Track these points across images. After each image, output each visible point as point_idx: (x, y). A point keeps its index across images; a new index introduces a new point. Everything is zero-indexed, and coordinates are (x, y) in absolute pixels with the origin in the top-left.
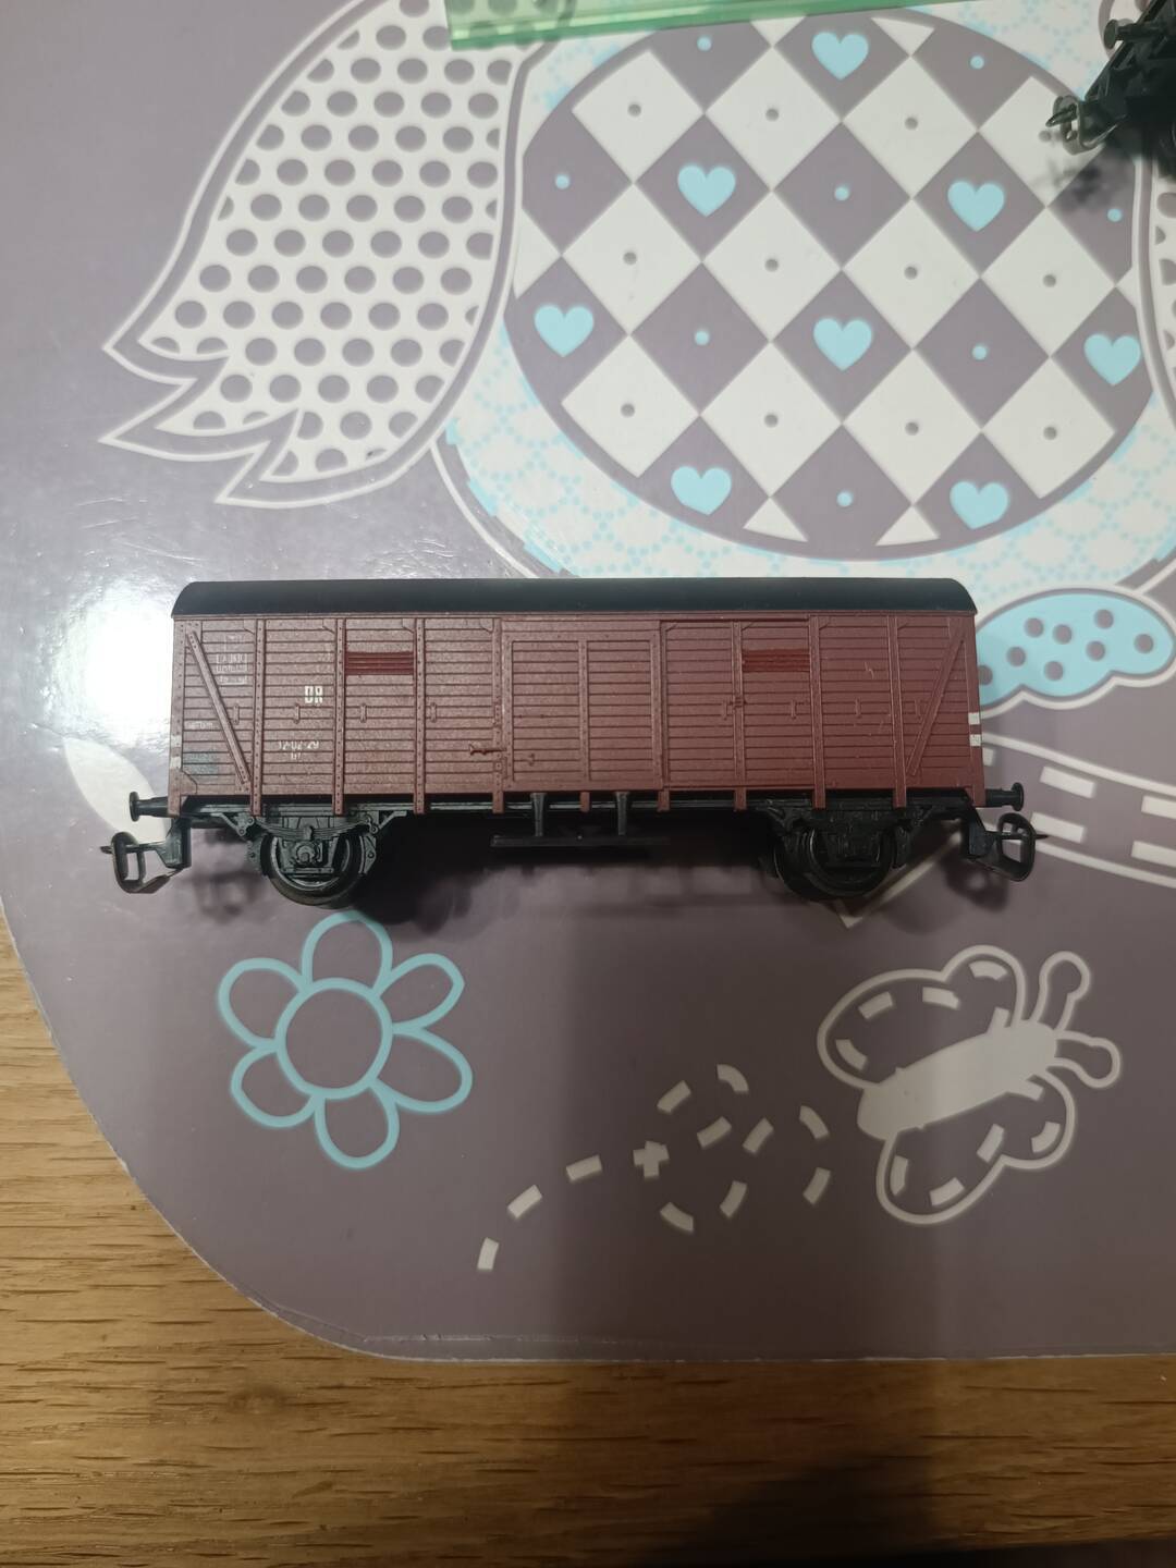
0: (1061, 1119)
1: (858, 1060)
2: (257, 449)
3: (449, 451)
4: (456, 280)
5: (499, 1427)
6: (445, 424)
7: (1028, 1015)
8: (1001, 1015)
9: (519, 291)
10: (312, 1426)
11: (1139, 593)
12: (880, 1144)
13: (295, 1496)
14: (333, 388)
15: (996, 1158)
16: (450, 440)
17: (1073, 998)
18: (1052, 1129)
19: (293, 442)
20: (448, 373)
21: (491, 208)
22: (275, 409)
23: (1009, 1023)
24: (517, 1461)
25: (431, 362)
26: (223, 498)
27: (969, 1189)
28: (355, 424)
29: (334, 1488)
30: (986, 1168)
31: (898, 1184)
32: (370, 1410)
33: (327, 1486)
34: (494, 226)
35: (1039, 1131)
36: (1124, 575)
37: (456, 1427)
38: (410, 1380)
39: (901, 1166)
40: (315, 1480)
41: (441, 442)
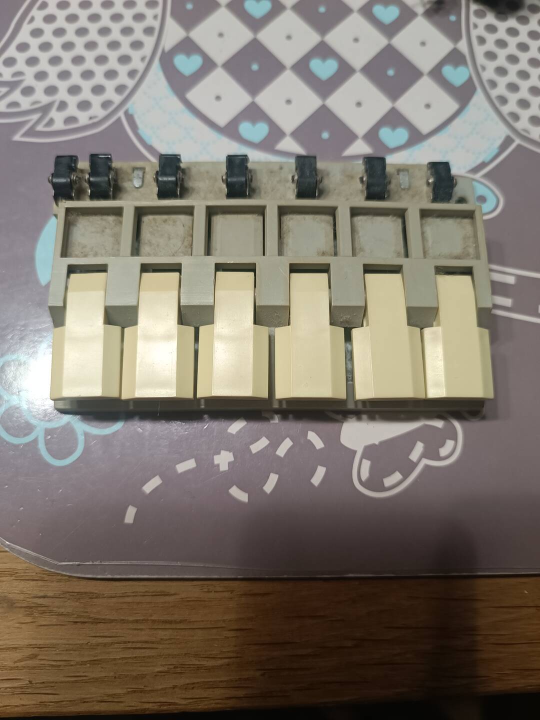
0: (455, 438)
2: (35, 117)
3: (130, 117)
4: (137, 45)
6: (129, 105)
9: (167, 48)
11: (478, 176)
12: (354, 452)
13: (15, 662)
14: (74, 90)
15: (419, 460)
16: (130, 112)
18: (450, 444)
19: (54, 114)
20: (131, 83)
21: (155, 17)
22: (45, 99)
24: (146, 642)
25: (123, 78)
26: (17, 138)
27: (405, 477)
28: (84, 105)
29: (39, 657)
30: (414, 465)
31: (365, 475)
32: (62, 610)
33: (34, 657)
34: (156, 24)
35: (443, 445)
36: (469, 168)
37: (111, 621)
38: (86, 593)
39: (366, 464)
41: (126, 113)
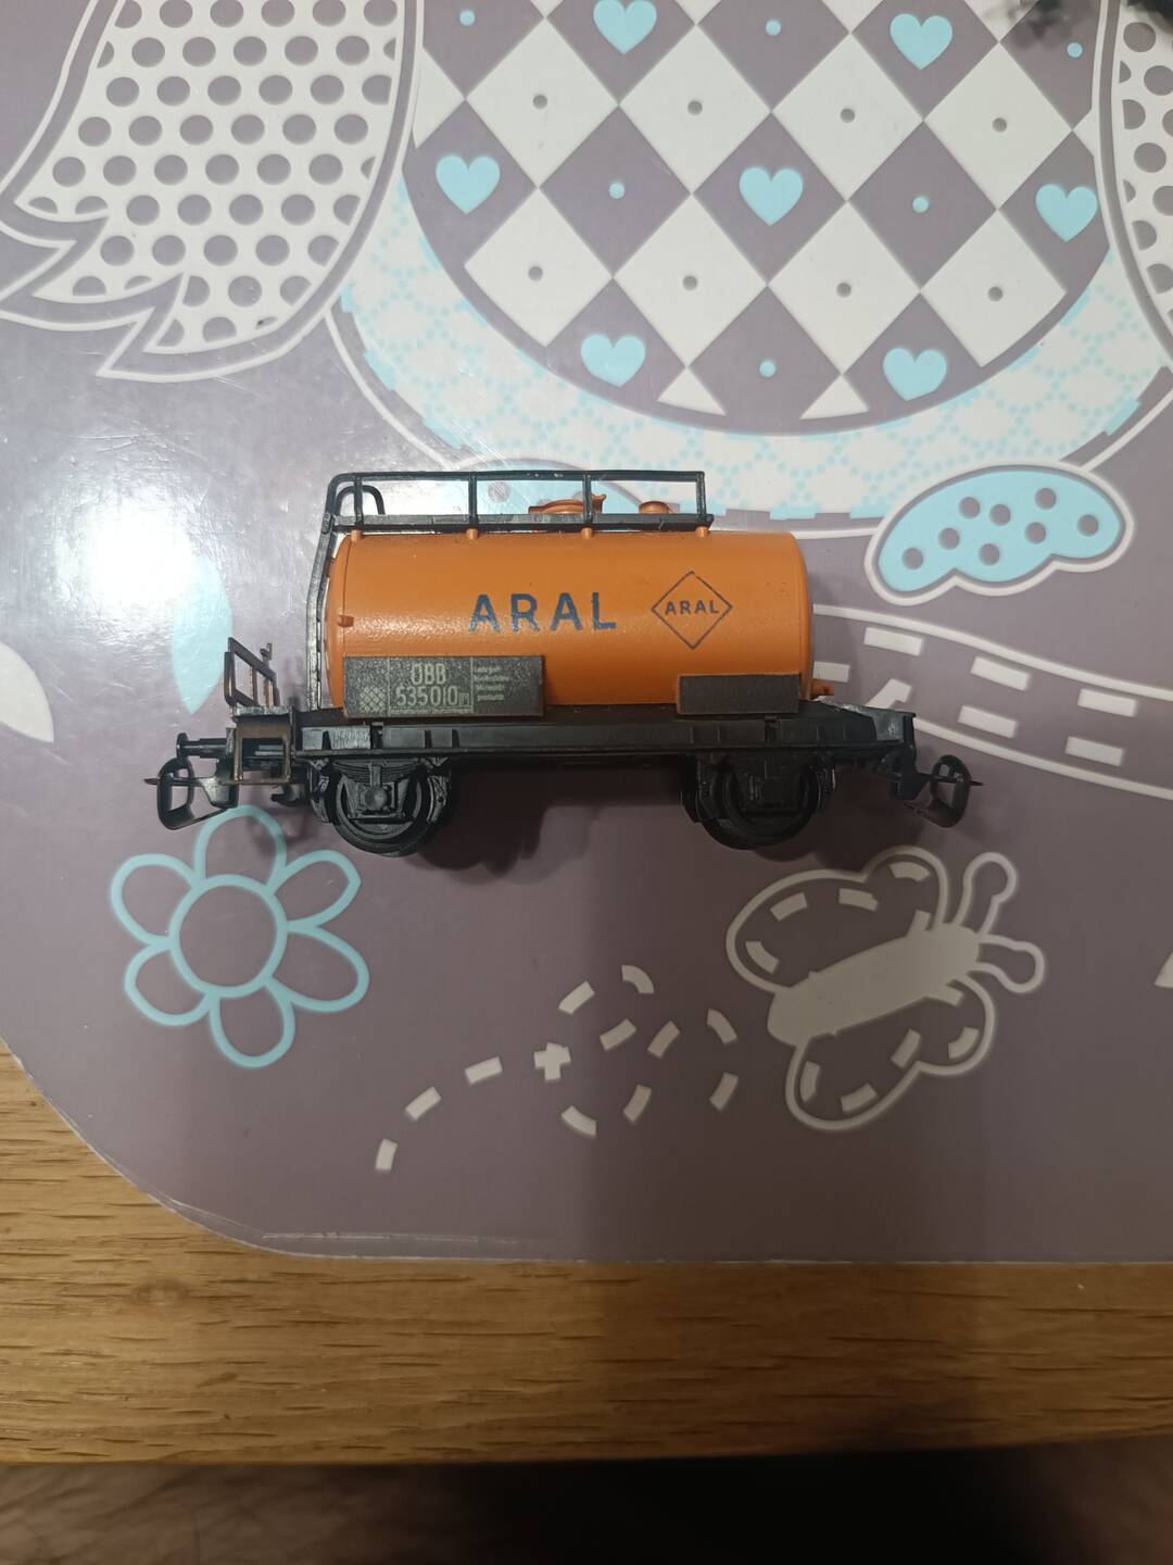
0: (980, 1025)
1: (770, 963)
2: (142, 317)
3: (344, 319)
4: (351, 128)
5: (403, 1322)
6: (341, 289)
7: (949, 919)
8: (922, 917)
9: (418, 141)
10: (215, 1318)
11: (1086, 470)
12: (791, 1050)
13: (200, 1386)
14: (220, 250)
15: (911, 1064)
16: (345, 307)
17: (998, 901)
18: (970, 1035)
19: (179, 310)
20: (343, 233)
21: (389, 48)
22: (159, 273)
23: (930, 927)
24: (421, 1355)
25: (324, 221)
26: (105, 371)
27: (882, 1095)
28: (245, 290)
29: (240, 1378)
30: (900, 1073)
31: (809, 1090)
32: (274, 1304)
33: (229, 1377)
34: (393, 68)
35: (956, 1037)
36: (1070, 450)
37: (358, 1321)
38: (313, 1275)
39: (813, 1071)
40: (219, 1371)
41: (336, 309)
